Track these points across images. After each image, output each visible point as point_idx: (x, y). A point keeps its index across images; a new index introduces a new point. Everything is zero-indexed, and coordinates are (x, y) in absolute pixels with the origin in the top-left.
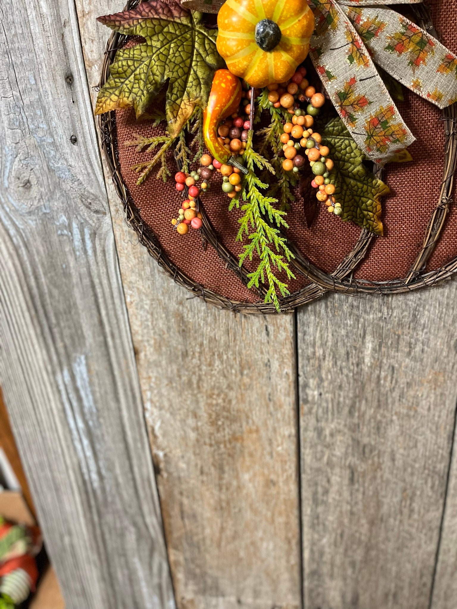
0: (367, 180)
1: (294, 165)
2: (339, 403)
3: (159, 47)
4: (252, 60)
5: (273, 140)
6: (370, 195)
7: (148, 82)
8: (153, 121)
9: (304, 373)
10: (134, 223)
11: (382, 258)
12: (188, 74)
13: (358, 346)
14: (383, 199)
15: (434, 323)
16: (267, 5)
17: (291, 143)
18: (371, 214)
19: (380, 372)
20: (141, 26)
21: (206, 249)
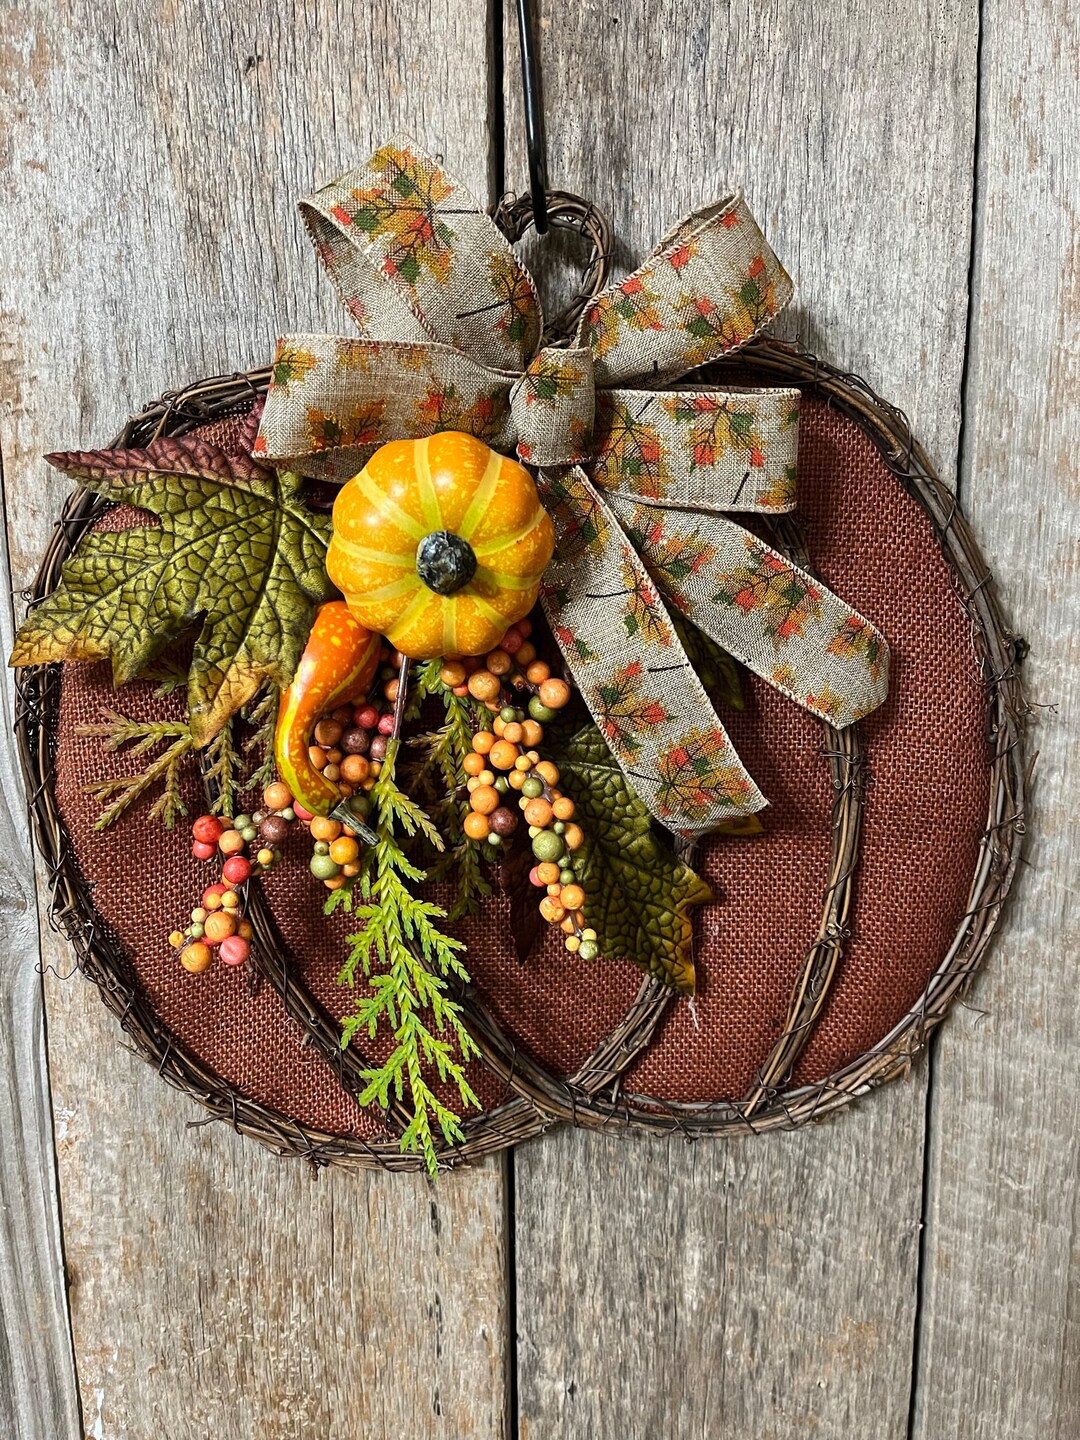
0: (661, 868)
1: (492, 830)
2: (620, 1412)
3: (191, 538)
4: (405, 607)
5: (446, 759)
6: (666, 901)
7: (153, 611)
8: (159, 684)
9: (529, 1332)
10: (71, 920)
11: (690, 1047)
12: (254, 605)
13: (666, 1257)
14: (696, 913)
15: (848, 1196)
16: (449, 503)
17: (486, 777)
18: (668, 943)
19: (724, 1328)
20: (153, 488)
21: (256, 994)
